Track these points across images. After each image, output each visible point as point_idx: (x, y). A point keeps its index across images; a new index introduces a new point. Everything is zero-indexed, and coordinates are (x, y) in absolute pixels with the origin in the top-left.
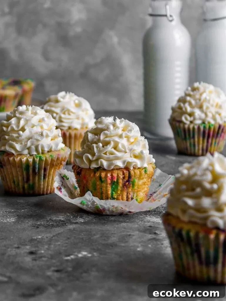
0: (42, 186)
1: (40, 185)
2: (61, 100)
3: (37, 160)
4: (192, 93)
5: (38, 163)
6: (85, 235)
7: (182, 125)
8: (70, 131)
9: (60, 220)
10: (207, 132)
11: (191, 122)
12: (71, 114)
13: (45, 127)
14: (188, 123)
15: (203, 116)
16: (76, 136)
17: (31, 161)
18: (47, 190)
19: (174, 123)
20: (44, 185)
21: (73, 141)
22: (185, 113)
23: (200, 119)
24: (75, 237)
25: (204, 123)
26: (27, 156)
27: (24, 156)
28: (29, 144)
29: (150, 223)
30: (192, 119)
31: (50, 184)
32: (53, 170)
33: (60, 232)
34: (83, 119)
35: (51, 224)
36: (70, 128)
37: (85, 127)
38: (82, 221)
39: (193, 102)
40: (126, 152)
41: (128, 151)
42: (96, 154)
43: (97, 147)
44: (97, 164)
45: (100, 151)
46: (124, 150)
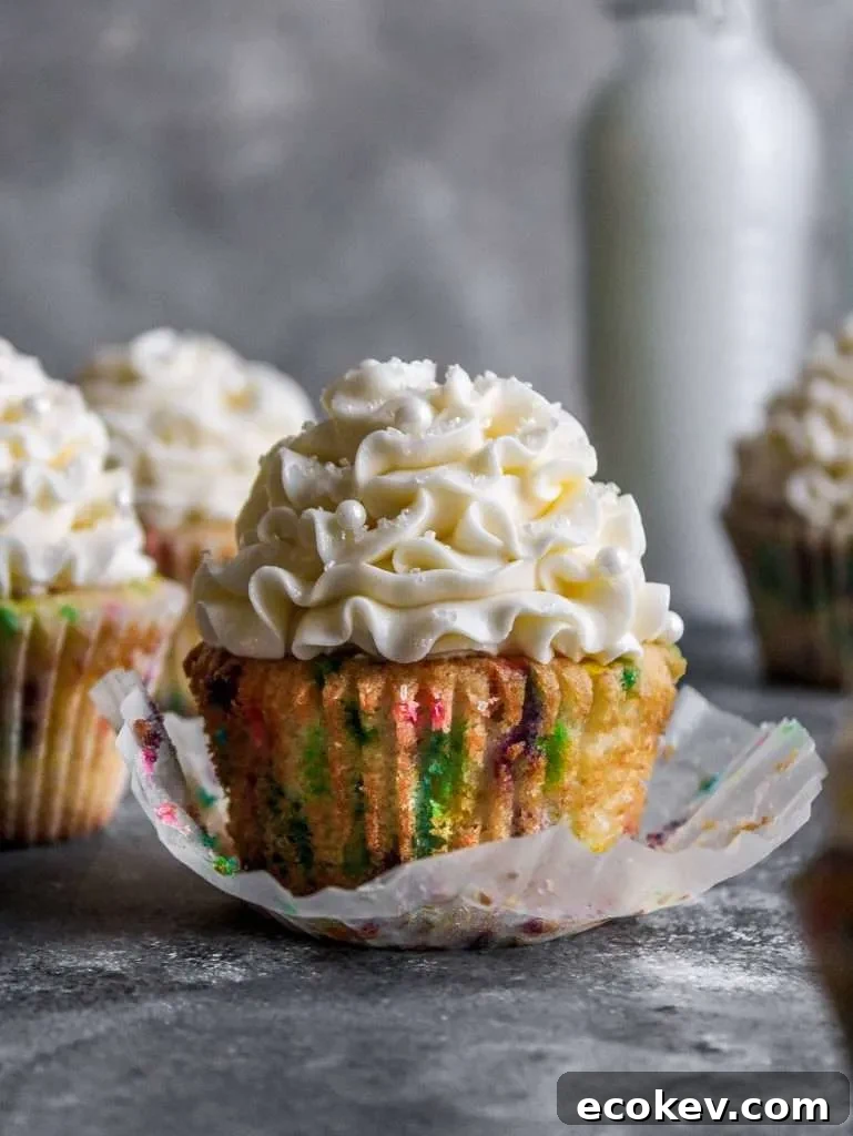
6: (246, 1055)
9: (100, 970)
13: (39, 449)
24: (179, 1065)
29: (662, 988)
33: (88, 1034)
35: (36, 988)
38: (238, 979)
40: (508, 557)
41: (520, 549)
42: (330, 566)
43: (334, 528)
44: (335, 628)
45: (349, 550)
46: (499, 543)
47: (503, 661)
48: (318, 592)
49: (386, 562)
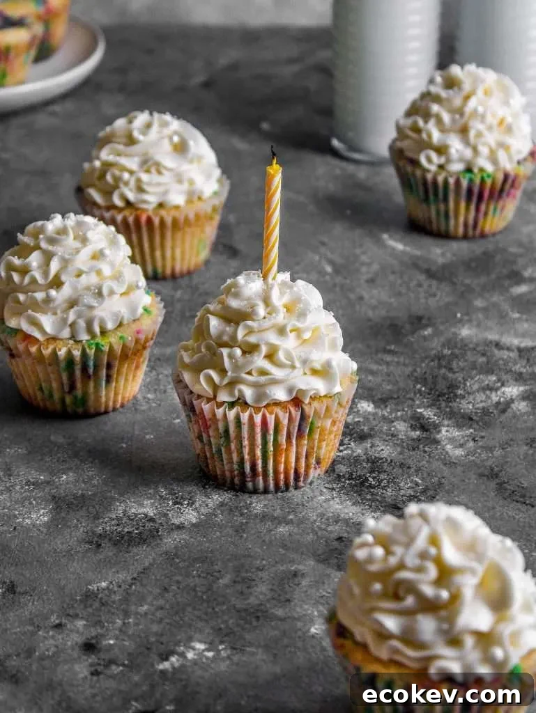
0: (103, 399)
1: (98, 398)
2: (141, 138)
3: (91, 352)
4: (444, 94)
5: (92, 358)
7: (418, 173)
8: (163, 213)
9: (146, 516)
10: (476, 190)
11: (441, 167)
12: (164, 171)
13: (107, 270)
14: (433, 168)
15: (468, 153)
16: (175, 222)
17: (77, 356)
18: (115, 402)
19: (401, 163)
20: (107, 395)
21: (169, 234)
22: (428, 145)
23: (461, 160)
25: (469, 170)
26: (69, 344)
27: (61, 343)
28: (72, 316)
30: (442, 160)
31: (121, 392)
32: (126, 365)
33: (146, 563)
34: (191, 182)
35: (126, 530)
36: (161, 205)
37: (195, 199)
38: (194, 521)
39: (446, 117)
40: (293, 368)
41: (298, 364)
42: (229, 373)
43: (231, 356)
44: (232, 395)
45: (237, 367)
46: (290, 363)
47: (292, 403)
48: (226, 381)
49: (250, 373)
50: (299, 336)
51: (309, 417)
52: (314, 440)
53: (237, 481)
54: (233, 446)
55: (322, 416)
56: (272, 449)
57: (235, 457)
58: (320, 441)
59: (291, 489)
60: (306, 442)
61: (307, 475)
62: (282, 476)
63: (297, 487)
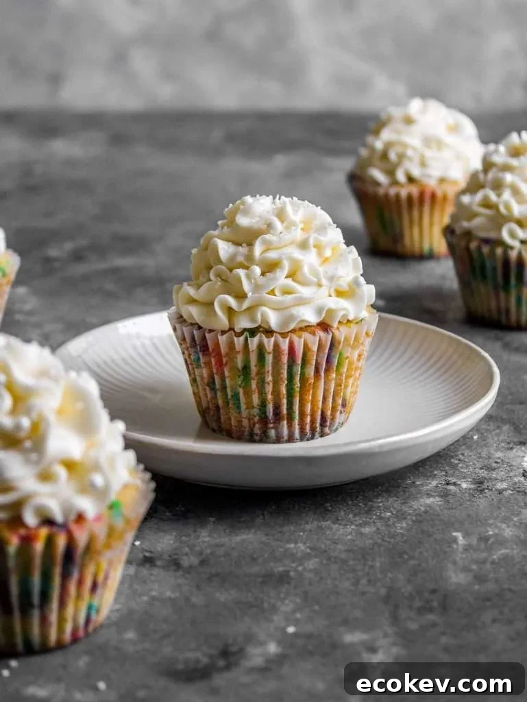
40: (320, 285)
41: (324, 281)
42: (250, 294)
43: (248, 277)
44: (253, 320)
45: (257, 288)
46: (315, 280)
47: (319, 327)
48: (246, 304)
49: (272, 293)
50: (320, 254)
51: (340, 343)
52: (341, 375)
53: (257, 430)
54: (254, 385)
55: (352, 342)
56: (299, 385)
57: (256, 399)
58: (348, 377)
59: (317, 435)
60: (334, 375)
61: (333, 419)
62: (308, 419)
63: (322, 435)
